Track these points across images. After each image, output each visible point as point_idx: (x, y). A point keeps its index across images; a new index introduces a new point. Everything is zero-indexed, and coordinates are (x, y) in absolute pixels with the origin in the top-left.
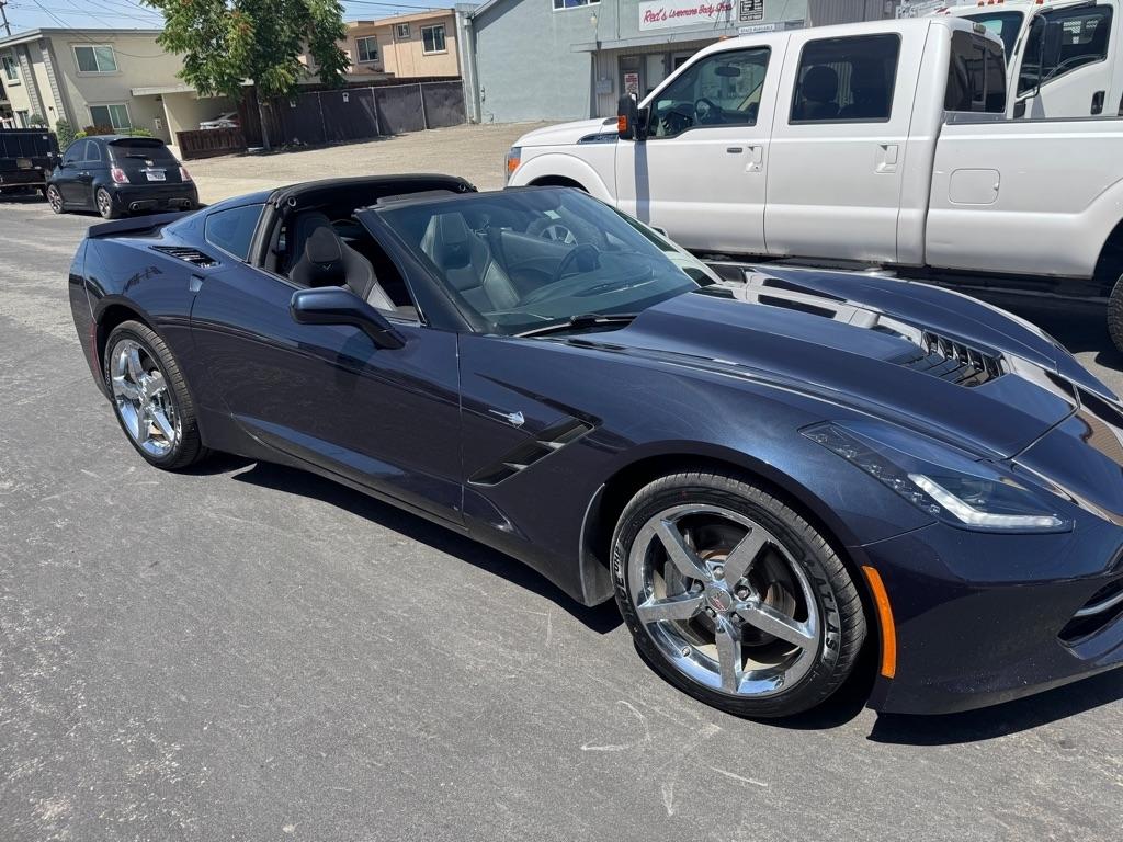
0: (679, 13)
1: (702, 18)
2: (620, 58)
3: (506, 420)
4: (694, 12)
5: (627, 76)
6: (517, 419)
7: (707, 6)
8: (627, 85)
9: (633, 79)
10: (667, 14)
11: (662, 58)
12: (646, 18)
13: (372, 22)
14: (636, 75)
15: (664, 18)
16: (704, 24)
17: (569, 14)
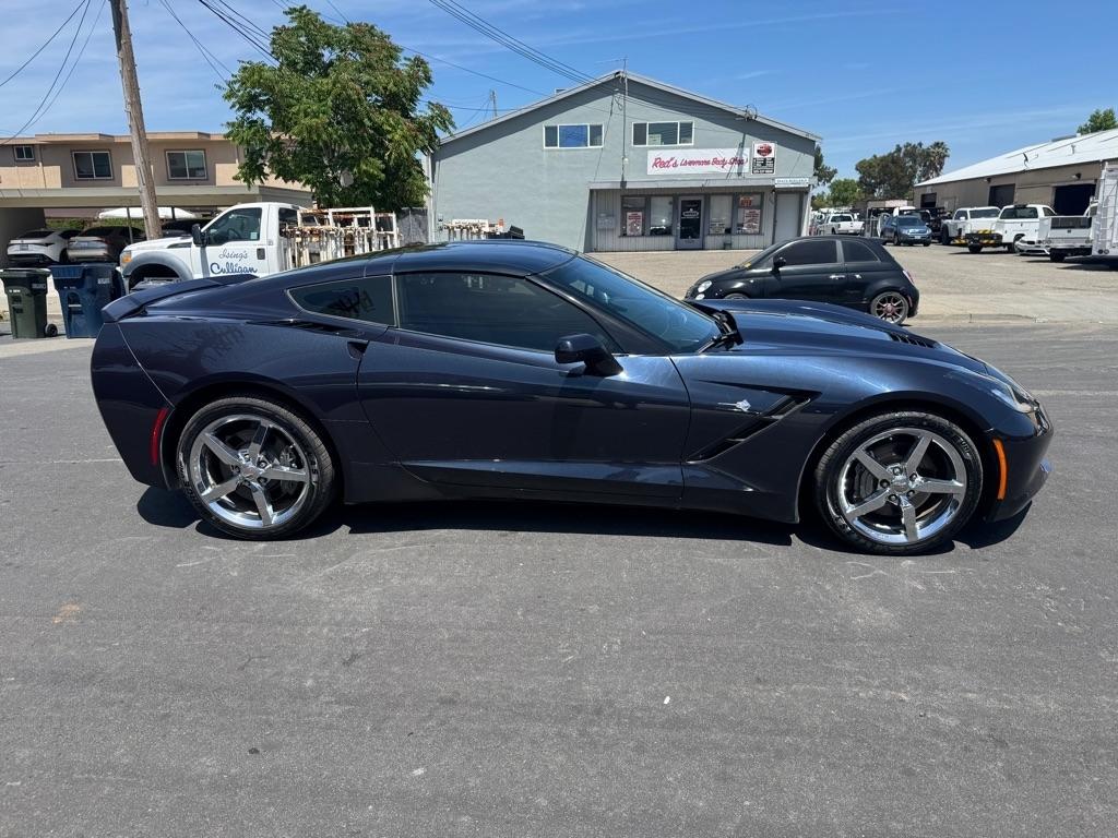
0: (691, 163)
1: (716, 168)
2: (623, 197)
3: (735, 407)
4: (707, 163)
5: (629, 214)
6: (743, 405)
7: (719, 159)
8: (629, 222)
9: (637, 217)
10: (679, 163)
11: (671, 199)
12: (655, 164)
13: (208, 135)
14: (640, 214)
15: (675, 165)
16: (715, 174)
17: (564, 153)
